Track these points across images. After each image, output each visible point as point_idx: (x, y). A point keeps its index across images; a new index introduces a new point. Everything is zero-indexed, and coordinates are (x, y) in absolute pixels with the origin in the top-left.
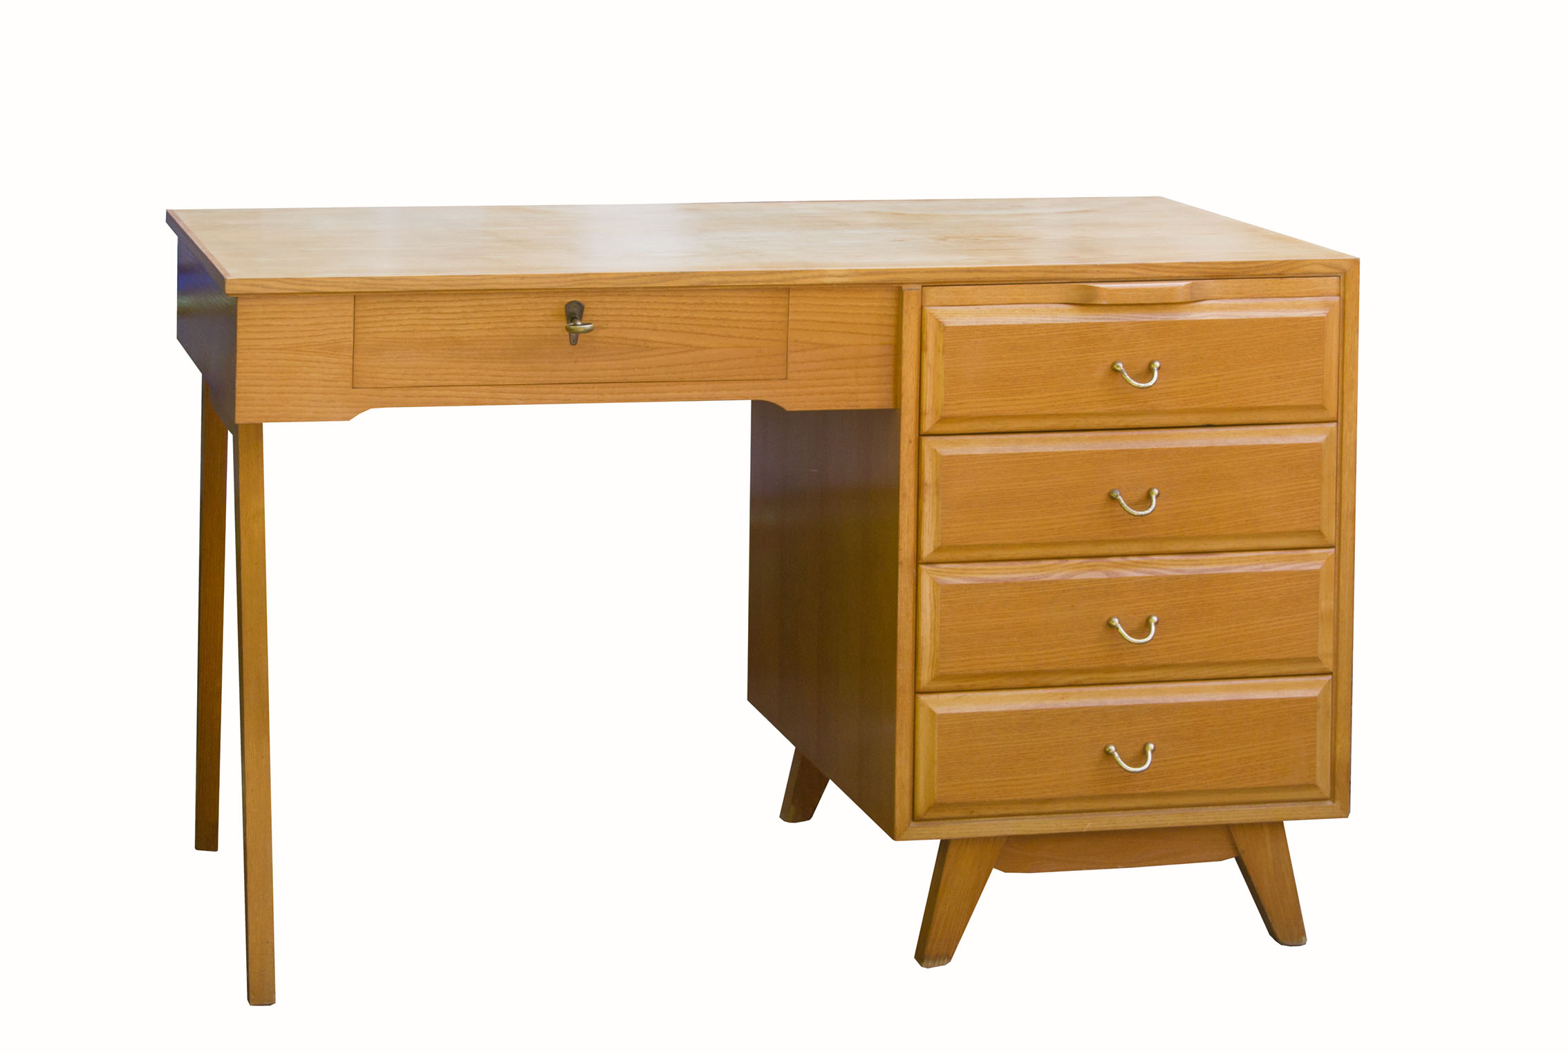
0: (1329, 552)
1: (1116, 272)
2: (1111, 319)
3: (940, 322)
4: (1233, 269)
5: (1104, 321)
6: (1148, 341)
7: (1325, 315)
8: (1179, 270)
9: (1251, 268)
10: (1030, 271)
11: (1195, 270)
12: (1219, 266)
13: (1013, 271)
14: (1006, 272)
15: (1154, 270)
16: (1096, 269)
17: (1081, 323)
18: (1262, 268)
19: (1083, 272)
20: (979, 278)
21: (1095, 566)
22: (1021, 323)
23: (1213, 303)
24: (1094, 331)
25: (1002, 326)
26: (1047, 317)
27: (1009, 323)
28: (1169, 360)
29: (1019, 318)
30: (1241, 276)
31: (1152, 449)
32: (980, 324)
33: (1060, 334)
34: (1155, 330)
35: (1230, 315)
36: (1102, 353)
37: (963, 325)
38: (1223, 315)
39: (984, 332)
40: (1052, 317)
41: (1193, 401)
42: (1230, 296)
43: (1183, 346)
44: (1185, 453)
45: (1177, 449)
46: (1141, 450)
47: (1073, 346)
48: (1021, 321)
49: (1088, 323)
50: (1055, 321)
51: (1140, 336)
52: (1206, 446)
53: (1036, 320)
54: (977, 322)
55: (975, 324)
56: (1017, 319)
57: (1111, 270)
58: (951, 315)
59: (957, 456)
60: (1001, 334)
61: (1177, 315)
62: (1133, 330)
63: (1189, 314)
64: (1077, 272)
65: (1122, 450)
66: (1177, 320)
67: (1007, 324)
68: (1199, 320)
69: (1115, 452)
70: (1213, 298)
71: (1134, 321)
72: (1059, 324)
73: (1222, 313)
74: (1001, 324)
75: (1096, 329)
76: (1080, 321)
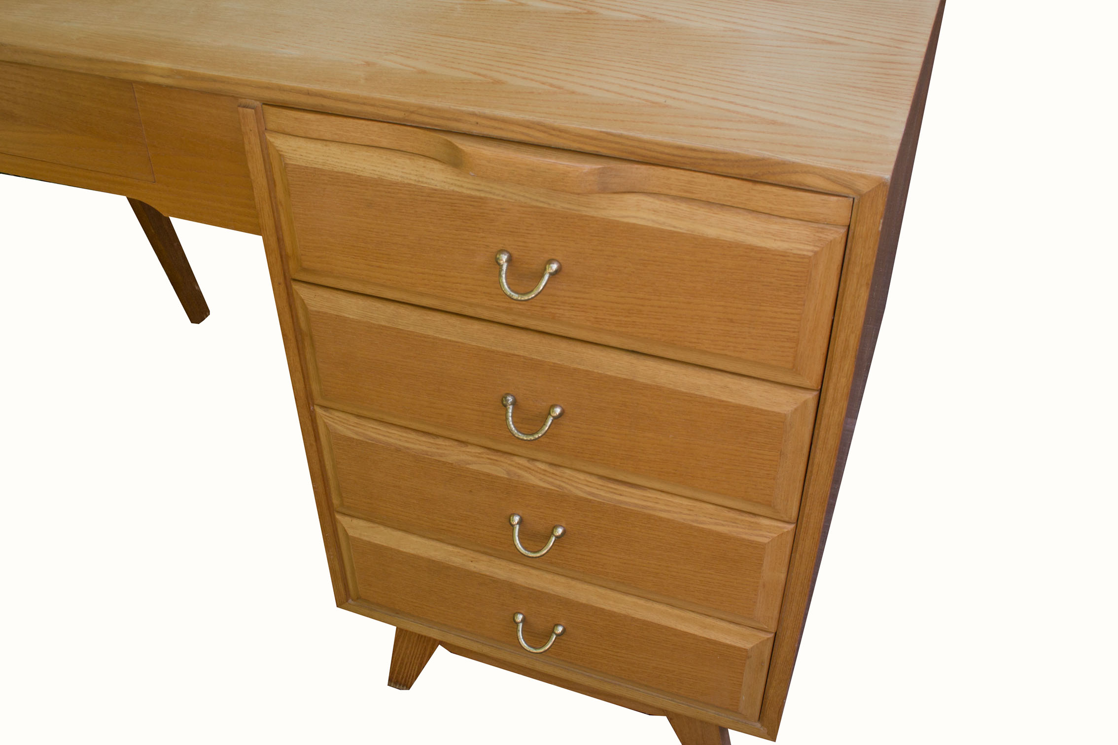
0: (784, 528)
1: (501, 129)
2: (494, 194)
3: (280, 155)
4: (674, 155)
5: (483, 195)
6: (544, 232)
7: (810, 254)
8: (594, 142)
9: (706, 159)
10: (386, 107)
11: (616, 146)
12: (654, 146)
13: (364, 104)
15: (558, 136)
16: (474, 119)
17: (453, 191)
18: (722, 164)
19: (456, 120)
21: (497, 460)
22: (376, 177)
23: (643, 200)
24: (471, 205)
25: (352, 175)
26: (410, 174)
27: (361, 174)
28: (574, 263)
29: (375, 168)
30: (690, 168)
31: (554, 363)
32: (326, 168)
33: (426, 201)
34: (554, 221)
35: (664, 223)
36: (483, 235)
37: (306, 165)
38: (653, 221)
39: (332, 178)
40: (416, 175)
41: (607, 321)
42: (673, 193)
43: (593, 250)
44: (597, 378)
45: (587, 371)
46: (540, 361)
47: (444, 218)
48: (377, 173)
49: (462, 193)
50: (419, 181)
51: (532, 224)
52: (625, 377)
53: (396, 176)
54: (324, 164)
55: (320, 167)
56: (372, 170)
57: (496, 124)
58: (294, 149)
59: (325, 313)
60: (353, 185)
61: (587, 207)
62: (523, 216)
63: (604, 209)
64: (449, 119)
65: (516, 355)
66: (584, 213)
67: (358, 174)
68: (616, 220)
69: (507, 355)
70: (645, 191)
71: (525, 203)
72: (423, 186)
73: (653, 217)
74: (351, 173)
75: (472, 203)
76: (452, 188)
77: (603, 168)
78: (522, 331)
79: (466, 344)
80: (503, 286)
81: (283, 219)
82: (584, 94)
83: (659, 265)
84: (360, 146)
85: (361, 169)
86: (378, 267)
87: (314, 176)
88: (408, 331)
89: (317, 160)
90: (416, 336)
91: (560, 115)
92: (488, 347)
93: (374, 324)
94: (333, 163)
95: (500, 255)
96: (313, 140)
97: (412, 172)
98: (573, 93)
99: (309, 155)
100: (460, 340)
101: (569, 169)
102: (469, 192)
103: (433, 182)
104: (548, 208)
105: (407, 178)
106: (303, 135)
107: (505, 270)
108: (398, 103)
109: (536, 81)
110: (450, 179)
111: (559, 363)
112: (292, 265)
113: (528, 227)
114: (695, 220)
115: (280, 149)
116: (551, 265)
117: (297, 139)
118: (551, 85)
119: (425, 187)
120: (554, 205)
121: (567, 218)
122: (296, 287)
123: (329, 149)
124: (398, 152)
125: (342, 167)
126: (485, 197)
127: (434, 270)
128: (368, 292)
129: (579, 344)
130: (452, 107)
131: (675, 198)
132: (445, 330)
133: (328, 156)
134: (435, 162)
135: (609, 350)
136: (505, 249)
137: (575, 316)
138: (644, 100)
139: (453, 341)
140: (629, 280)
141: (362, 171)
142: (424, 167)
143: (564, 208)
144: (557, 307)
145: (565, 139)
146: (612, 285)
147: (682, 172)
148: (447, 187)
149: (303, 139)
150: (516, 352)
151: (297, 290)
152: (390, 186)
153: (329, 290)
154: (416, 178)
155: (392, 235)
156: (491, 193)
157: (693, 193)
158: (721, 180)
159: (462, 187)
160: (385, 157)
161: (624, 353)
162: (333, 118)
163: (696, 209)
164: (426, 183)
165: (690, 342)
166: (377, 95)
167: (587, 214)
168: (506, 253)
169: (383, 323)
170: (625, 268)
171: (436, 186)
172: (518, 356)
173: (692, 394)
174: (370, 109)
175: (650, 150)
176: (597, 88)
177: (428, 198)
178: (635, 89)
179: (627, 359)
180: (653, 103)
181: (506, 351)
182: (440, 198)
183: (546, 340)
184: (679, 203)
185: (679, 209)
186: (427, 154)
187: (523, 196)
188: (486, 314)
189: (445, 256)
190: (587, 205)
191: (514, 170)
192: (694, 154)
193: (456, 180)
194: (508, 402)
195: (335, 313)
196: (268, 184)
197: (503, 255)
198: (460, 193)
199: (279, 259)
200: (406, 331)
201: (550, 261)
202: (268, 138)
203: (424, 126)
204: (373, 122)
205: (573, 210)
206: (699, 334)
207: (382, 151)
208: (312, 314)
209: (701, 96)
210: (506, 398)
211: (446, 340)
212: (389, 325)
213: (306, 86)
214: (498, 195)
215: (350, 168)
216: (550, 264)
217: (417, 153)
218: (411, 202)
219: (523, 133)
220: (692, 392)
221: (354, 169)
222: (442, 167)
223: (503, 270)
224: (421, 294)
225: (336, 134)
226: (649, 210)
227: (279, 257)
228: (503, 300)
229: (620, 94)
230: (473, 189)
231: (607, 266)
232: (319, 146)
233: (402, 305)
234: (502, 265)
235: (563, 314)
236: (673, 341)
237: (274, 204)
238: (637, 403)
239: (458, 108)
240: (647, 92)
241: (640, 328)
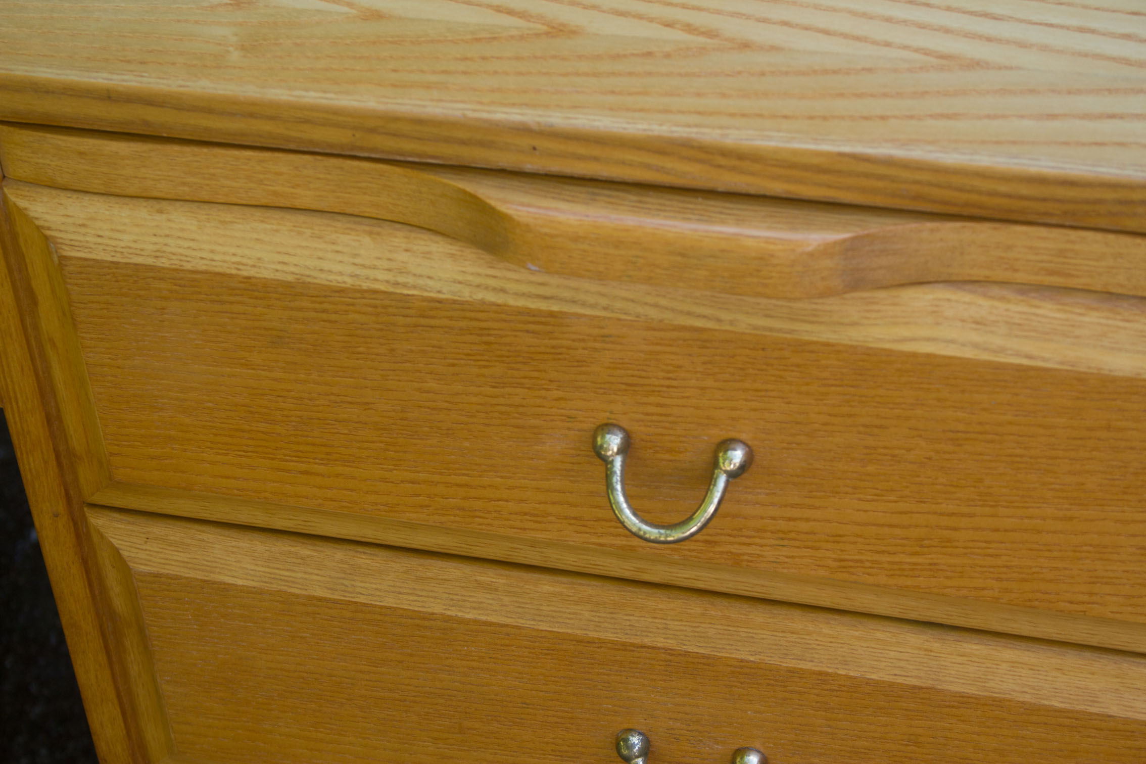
1: (596, 159)
2: (584, 304)
3: (47, 238)
5: (555, 308)
6: (709, 383)
8: (824, 178)
10: (306, 121)
11: (880, 184)
12: (977, 183)
13: (252, 115)
14: (232, 115)
15: (733, 169)
16: (527, 140)
17: (483, 302)
19: (482, 144)
20: (146, 123)
22: (290, 278)
23: (949, 300)
24: (527, 331)
25: (231, 276)
26: (375, 268)
27: (252, 272)
28: (785, 445)
29: (286, 259)
30: (1060, 222)
31: (742, 661)
32: (164, 262)
33: (416, 326)
34: (733, 357)
35: (1002, 350)
36: (560, 394)
37: (115, 259)
38: (976, 346)
39: (180, 286)
40: (389, 270)
41: (868, 564)
42: (1021, 277)
43: (830, 415)
44: (845, 689)
45: (820, 673)
46: (704, 656)
47: (462, 362)
48: (293, 269)
49: (505, 305)
50: (397, 284)
51: (679, 367)
52: (914, 682)
53: (341, 274)
54: (158, 254)
55: (150, 261)
56: (279, 263)
57: (581, 150)
58: (81, 222)
59: (177, 578)
60: (232, 299)
61: (812, 322)
62: (659, 348)
63: (854, 324)
64: (464, 143)
65: (649, 647)
66: (807, 337)
67: (245, 274)
68: (885, 350)
69: (625, 647)
70: (954, 278)
71: (661, 321)
72: (408, 295)
73: (975, 337)
74: (228, 271)
75: (531, 327)
76: (480, 295)
77: (853, 239)
78: (658, 592)
79: (524, 628)
80: (621, 510)
81: (59, 375)
82: (773, 48)
83: (992, 442)
84: (246, 210)
85: (250, 262)
86: (302, 473)
87: (136, 282)
88: (381, 607)
89: (139, 246)
90: (402, 616)
91: (732, 115)
92: (578, 632)
93: (297, 596)
94: (180, 251)
95: (603, 437)
96: (127, 200)
97: (378, 263)
98: (746, 46)
99: (118, 236)
100: (509, 621)
101: (771, 247)
102: (521, 303)
103: (431, 283)
104: (716, 330)
105: (367, 278)
106: (102, 189)
107: (618, 473)
108: (336, 112)
109: (651, 20)
110: (472, 274)
111: (752, 659)
112: (86, 475)
113: (669, 372)
114: (1077, 337)
115: (46, 224)
116: (730, 453)
117: (87, 198)
118: (689, 28)
119: (413, 295)
120: (731, 323)
121: (763, 349)
122: (98, 521)
123: (169, 220)
124: (340, 217)
125: (202, 258)
126: (561, 312)
127: (441, 474)
128: (279, 524)
129: (796, 613)
130: (471, 114)
131: (1026, 289)
132: (471, 599)
133: (167, 236)
134: (433, 237)
135: (871, 624)
136: (615, 422)
137: (788, 557)
138: (917, 50)
139: (491, 624)
140: (918, 476)
141: (254, 266)
142: (407, 250)
143: (755, 328)
144: (744, 540)
145: (753, 174)
146: (877, 489)
147: (1043, 232)
148: (466, 294)
149: (102, 199)
150: (647, 641)
151: (102, 530)
152: (325, 296)
153: (179, 523)
154: (389, 276)
155: (336, 403)
156: (574, 302)
157: (1072, 276)
158: (1139, 245)
159: (503, 290)
160: (308, 232)
161: (907, 627)
162: (174, 149)
163: (1081, 315)
164: (414, 287)
165: (1071, 602)
166: (278, 94)
167: (815, 339)
168: (618, 432)
169: (320, 593)
170: (909, 450)
171: (439, 292)
172: (653, 648)
173: (1077, 712)
174: (266, 127)
175: (960, 190)
176: (797, 26)
177: (423, 321)
178: (889, 20)
179: (915, 639)
180: (942, 57)
181: (624, 639)
182: (450, 318)
183: (719, 609)
184: (1037, 302)
185: (1037, 315)
186: (415, 221)
187: (656, 306)
188: (569, 561)
189: (467, 444)
190: (815, 319)
191: (637, 257)
192: (1071, 193)
193: (487, 276)
194: (632, 751)
195: (200, 575)
196: (17, 299)
197: (614, 437)
198: (499, 305)
199: (53, 463)
200: (376, 606)
201: (725, 445)
202: (12, 198)
203: (402, 158)
204: (277, 155)
205: (779, 330)
206: (1093, 583)
207: (301, 218)
208: (142, 581)
209: (1051, 25)
210: (626, 740)
211: (476, 621)
212: (336, 597)
213: (100, 81)
214: (593, 306)
215: (224, 261)
216: (726, 451)
217: (390, 218)
218: (381, 330)
219: (648, 167)
220: (1078, 708)
221: (234, 263)
222: (454, 249)
223: (615, 472)
224: (412, 526)
225: (184, 184)
226: (963, 321)
227: (53, 457)
228: (612, 530)
229: (857, 38)
230: (530, 296)
231: (866, 447)
232: (142, 213)
233: (361, 549)
234: (612, 462)
235: (759, 556)
236: (1030, 600)
237: (33, 343)
238: (946, 738)
239: (485, 115)
240: (922, 26)
241: (947, 578)
